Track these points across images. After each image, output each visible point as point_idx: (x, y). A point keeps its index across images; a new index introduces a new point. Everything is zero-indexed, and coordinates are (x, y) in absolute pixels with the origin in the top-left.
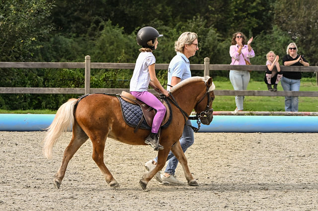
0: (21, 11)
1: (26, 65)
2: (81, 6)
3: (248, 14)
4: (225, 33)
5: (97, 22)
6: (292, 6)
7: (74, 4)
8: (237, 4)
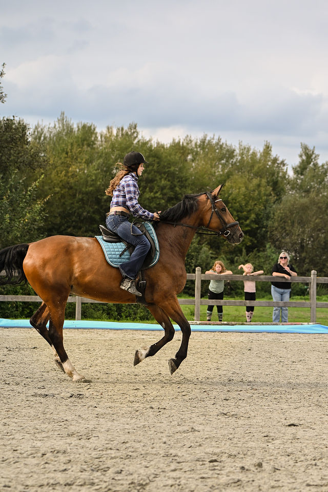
0: (14, 220)
2: (74, 223)
4: (218, 251)
6: (286, 224)
7: (67, 220)
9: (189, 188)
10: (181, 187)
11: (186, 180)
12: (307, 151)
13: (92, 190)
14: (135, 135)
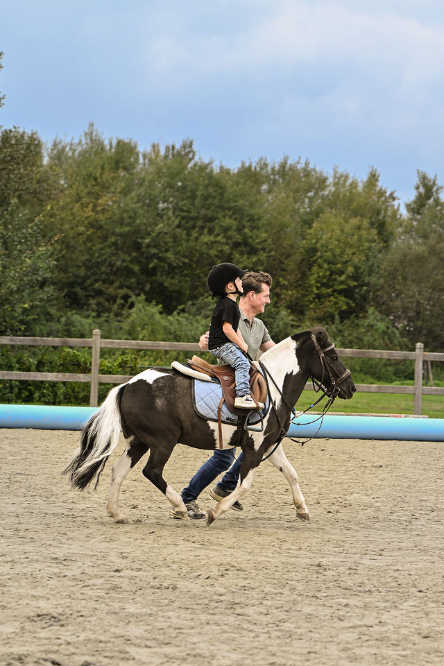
0: (9, 268)
1: (12, 340)
2: (104, 276)
3: (334, 291)
4: (301, 316)
5: (126, 297)
6: (396, 281)
7: (94, 271)
8: (319, 277)
9: (264, 230)
10: (253, 228)
11: (259, 219)
12: (426, 181)
13: (129, 231)
14: (191, 156)
